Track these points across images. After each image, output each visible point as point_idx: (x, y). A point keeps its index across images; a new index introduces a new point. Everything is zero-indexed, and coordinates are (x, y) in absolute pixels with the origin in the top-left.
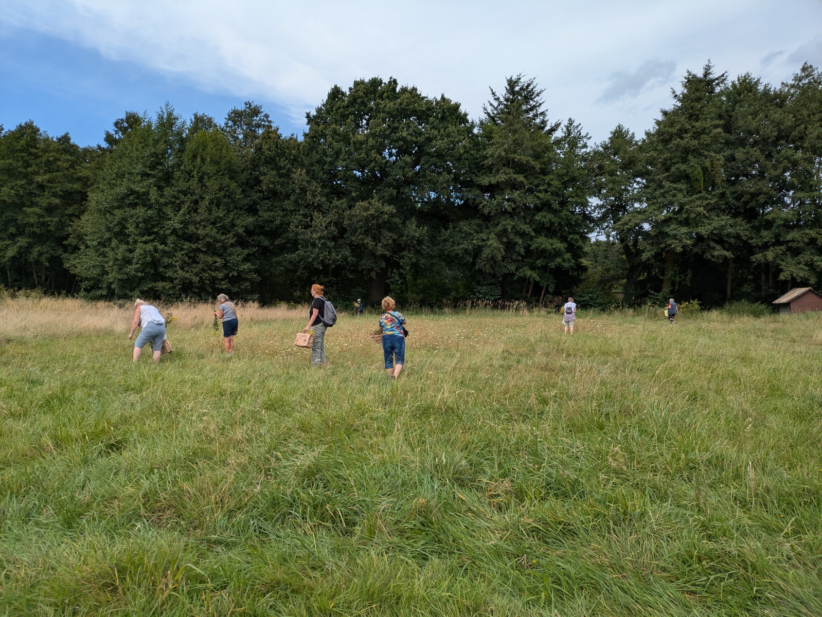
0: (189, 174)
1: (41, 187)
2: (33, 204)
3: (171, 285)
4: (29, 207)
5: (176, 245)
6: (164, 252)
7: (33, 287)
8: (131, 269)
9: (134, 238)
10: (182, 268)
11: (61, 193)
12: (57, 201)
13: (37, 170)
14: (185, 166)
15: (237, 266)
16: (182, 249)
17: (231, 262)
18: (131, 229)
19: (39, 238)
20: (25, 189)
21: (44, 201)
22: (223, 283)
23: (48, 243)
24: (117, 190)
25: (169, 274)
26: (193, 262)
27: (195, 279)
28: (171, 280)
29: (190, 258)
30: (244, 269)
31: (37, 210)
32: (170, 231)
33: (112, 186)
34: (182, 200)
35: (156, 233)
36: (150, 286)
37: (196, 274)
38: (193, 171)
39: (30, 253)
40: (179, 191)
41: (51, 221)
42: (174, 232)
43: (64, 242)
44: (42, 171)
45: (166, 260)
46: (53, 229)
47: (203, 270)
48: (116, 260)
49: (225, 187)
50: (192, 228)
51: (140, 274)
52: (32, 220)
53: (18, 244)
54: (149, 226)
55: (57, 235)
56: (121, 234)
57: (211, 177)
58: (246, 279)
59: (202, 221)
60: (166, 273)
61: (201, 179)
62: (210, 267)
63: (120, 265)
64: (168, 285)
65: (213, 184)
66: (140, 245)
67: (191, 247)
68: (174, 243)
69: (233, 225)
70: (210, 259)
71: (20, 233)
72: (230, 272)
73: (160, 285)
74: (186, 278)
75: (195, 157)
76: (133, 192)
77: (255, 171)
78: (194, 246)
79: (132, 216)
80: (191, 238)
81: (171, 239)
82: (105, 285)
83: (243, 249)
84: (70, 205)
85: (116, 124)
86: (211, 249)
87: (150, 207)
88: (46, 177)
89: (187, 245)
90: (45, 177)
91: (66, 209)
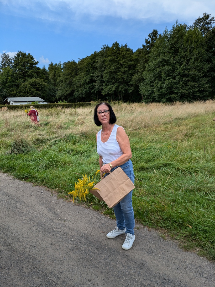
0: (185, 49)
1: (121, 65)
2: (120, 71)
3: (177, 95)
5: (180, 79)
6: (174, 83)
7: (119, 100)
8: (163, 90)
9: (164, 78)
10: (182, 88)
11: (127, 66)
12: (127, 69)
13: (120, 59)
14: (183, 46)
15: (203, 86)
16: (182, 81)
17: (201, 84)
18: (163, 75)
19: (121, 83)
20: (117, 66)
21: (123, 70)
22: (197, 93)
23: (123, 84)
25: (176, 91)
26: (186, 86)
27: (187, 92)
28: (177, 93)
29: (185, 84)
30: (206, 87)
31: (120, 73)
32: (177, 74)
33: (156, 59)
34: (182, 61)
35: (172, 75)
36: (169, 96)
37: (187, 90)
38: (187, 47)
40: (181, 57)
41: (125, 77)
42: (179, 74)
43: (129, 84)
44: (122, 59)
45: (175, 86)
46: (126, 79)
47: (190, 88)
49: (200, 52)
50: (186, 72)
51: (166, 92)
52: (119, 77)
53: (116, 86)
54: (169, 73)
55: (126, 81)
56: (159, 78)
57: (195, 49)
58: (206, 91)
59: (191, 68)
60: (175, 91)
61: (190, 50)
62: (192, 87)
63: (159, 89)
64: (175, 95)
65: (195, 52)
66: (167, 81)
67: (186, 79)
68: (179, 79)
69: (202, 68)
70: (193, 84)
71: (116, 82)
72: (200, 88)
73: (173, 96)
74: (183, 92)
75: (188, 41)
76: (163, 60)
78: (187, 79)
79: (163, 70)
80: (187, 76)
81: (177, 78)
82: (152, 97)
83: (206, 78)
84: (130, 70)
85: (149, 35)
86: (194, 79)
87: (169, 65)
88: (123, 61)
89: (184, 79)
91: (129, 72)
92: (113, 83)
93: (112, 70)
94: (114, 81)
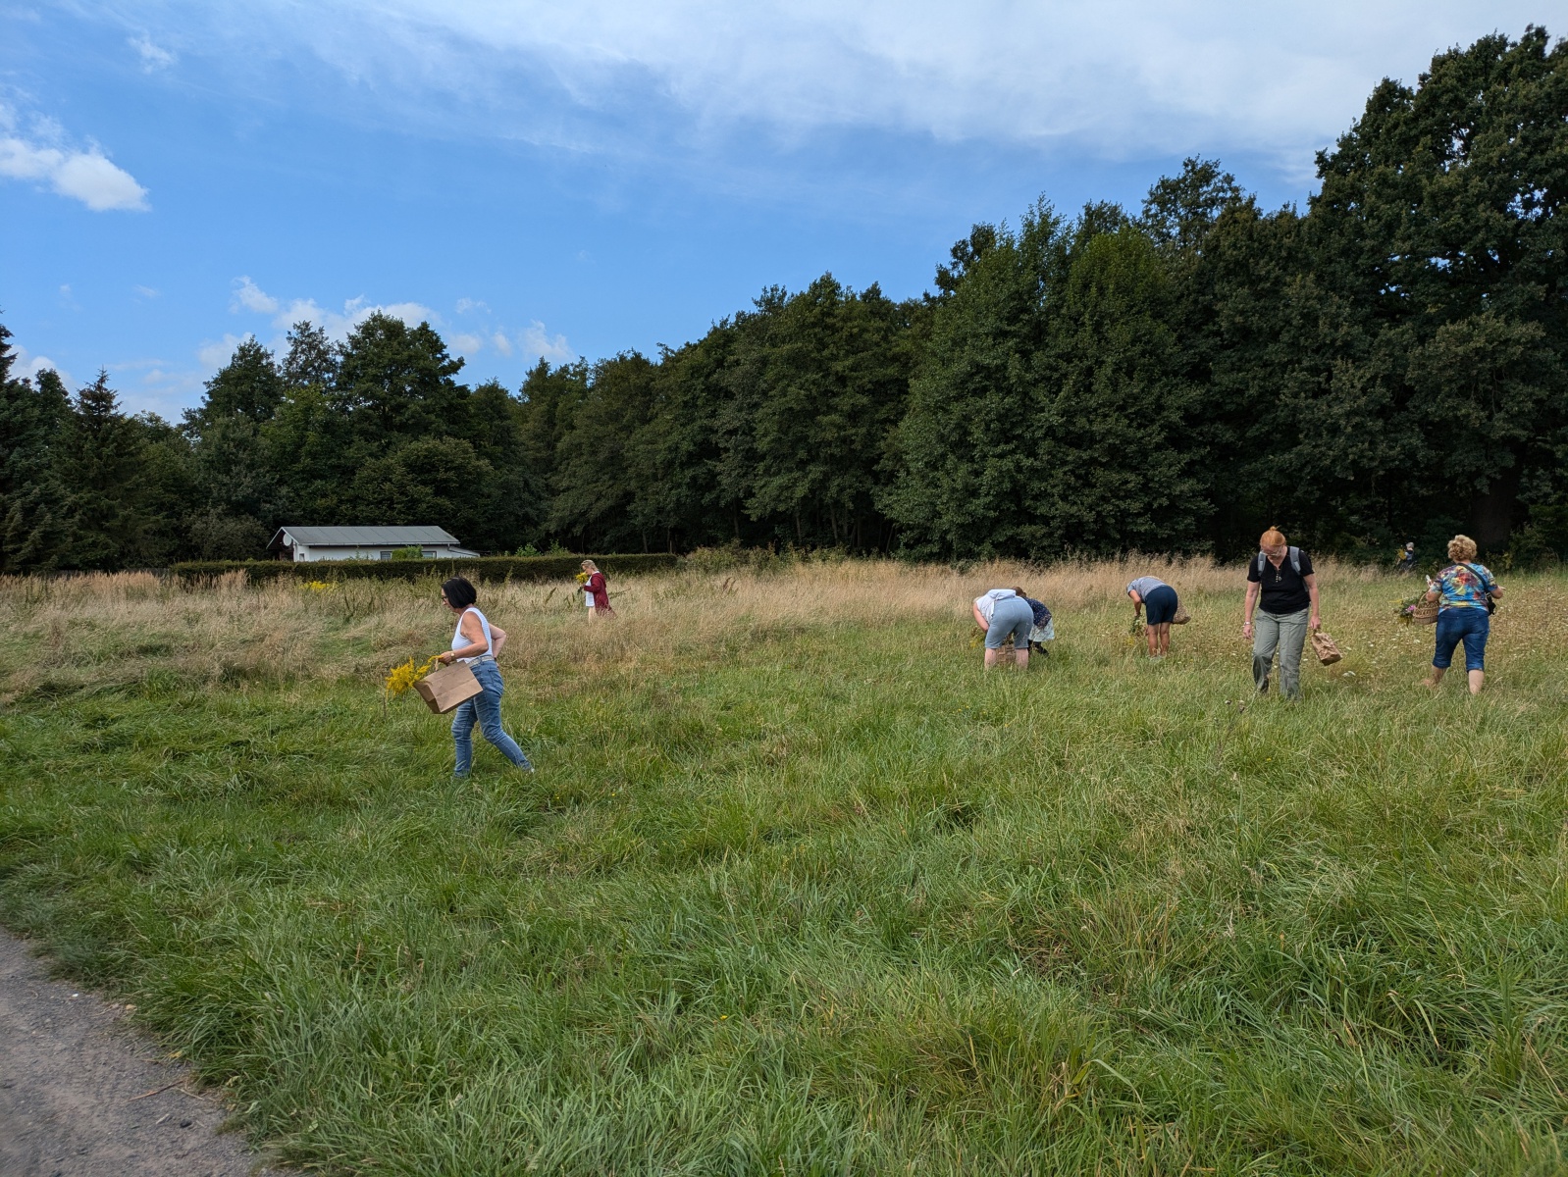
0: (1076, 321)
1: (842, 380)
2: (831, 409)
3: (1045, 530)
4: (825, 414)
5: (1054, 456)
6: (1033, 470)
7: (832, 544)
8: (977, 505)
9: (982, 451)
10: (1064, 498)
11: (869, 386)
12: (865, 400)
13: (835, 352)
14: (1068, 308)
15: (1169, 487)
16: (1064, 463)
17: (1156, 479)
18: (977, 434)
19: (839, 464)
20: (819, 386)
21: (845, 402)
22: (1140, 520)
23: (852, 471)
24: (955, 368)
25: (1042, 510)
26: (1084, 486)
27: (1090, 517)
28: (1046, 520)
29: (1078, 477)
30: (1182, 492)
31: (835, 417)
32: (1043, 431)
33: (946, 363)
34: (1063, 372)
35: (1019, 437)
36: (1009, 533)
37: (1091, 508)
38: (1083, 314)
39: (827, 489)
40: (1059, 356)
41: (856, 434)
42: (1051, 432)
43: (875, 468)
44: (842, 353)
45: (1036, 486)
46: (859, 447)
47: (1104, 499)
48: (954, 490)
49: (1145, 335)
50: (1081, 422)
51: (992, 514)
52: (829, 436)
53: (811, 476)
54: (1007, 426)
55: (864, 456)
56: (961, 446)
57: (1117, 320)
58: (1187, 512)
59: (1101, 405)
60: (1036, 509)
61: (1097, 327)
62: (1117, 492)
63: (960, 500)
64: (1040, 530)
65: (1119, 334)
66: (992, 461)
67: (1080, 458)
68: (1049, 453)
69: (1160, 408)
70: (1115, 477)
71: (813, 459)
72: (1155, 499)
73: (1027, 530)
74: (1072, 515)
75: (1086, 286)
76: (979, 368)
77: (1204, 295)
78: (1085, 456)
79: (979, 412)
80: (1079, 441)
81: (1044, 446)
82: (936, 536)
83: (1180, 452)
84: (882, 404)
85: (954, 252)
86: (1117, 457)
87: (1009, 392)
88: (849, 362)
89: (1073, 455)
90: (847, 363)
91: (877, 411)
92: (802, 465)
93: (794, 406)
94: (802, 454)
